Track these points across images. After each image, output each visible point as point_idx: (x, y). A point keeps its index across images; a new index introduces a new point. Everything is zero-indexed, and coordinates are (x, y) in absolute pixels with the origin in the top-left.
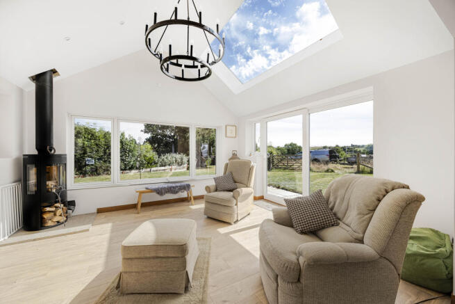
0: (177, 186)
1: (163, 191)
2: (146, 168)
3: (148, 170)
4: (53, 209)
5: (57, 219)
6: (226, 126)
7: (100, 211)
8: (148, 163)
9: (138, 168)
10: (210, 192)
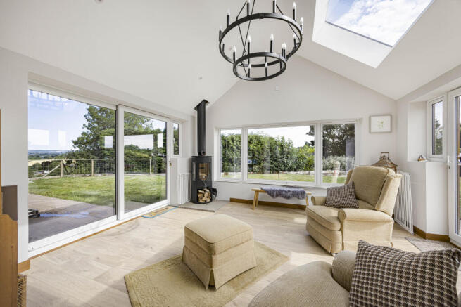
0: (289, 191)
1: (275, 193)
2: (305, 170)
3: (307, 172)
4: (203, 192)
5: (204, 199)
6: (370, 117)
7: (232, 200)
8: (307, 166)
9: (295, 170)
10: (315, 204)
